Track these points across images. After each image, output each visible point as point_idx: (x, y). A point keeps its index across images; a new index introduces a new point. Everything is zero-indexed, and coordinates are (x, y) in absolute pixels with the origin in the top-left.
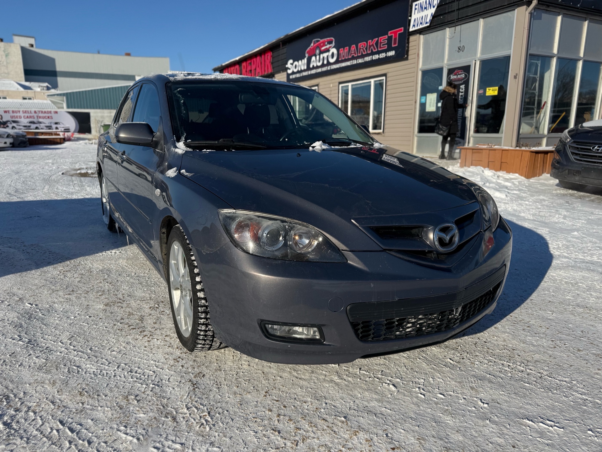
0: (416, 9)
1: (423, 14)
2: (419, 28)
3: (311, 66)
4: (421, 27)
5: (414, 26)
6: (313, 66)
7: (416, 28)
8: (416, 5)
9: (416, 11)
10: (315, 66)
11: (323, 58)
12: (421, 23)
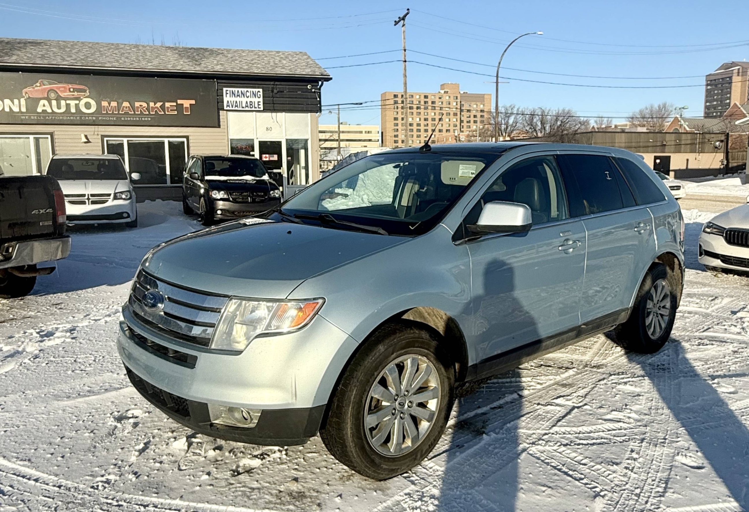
0: (227, 93)
1: (238, 99)
2: (234, 109)
3: (39, 110)
4: (236, 108)
5: (227, 106)
6: (44, 111)
7: (231, 109)
8: (227, 91)
9: (228, 95)
10: (49, 110)
11: (68, 106)
12: (237, 106)
